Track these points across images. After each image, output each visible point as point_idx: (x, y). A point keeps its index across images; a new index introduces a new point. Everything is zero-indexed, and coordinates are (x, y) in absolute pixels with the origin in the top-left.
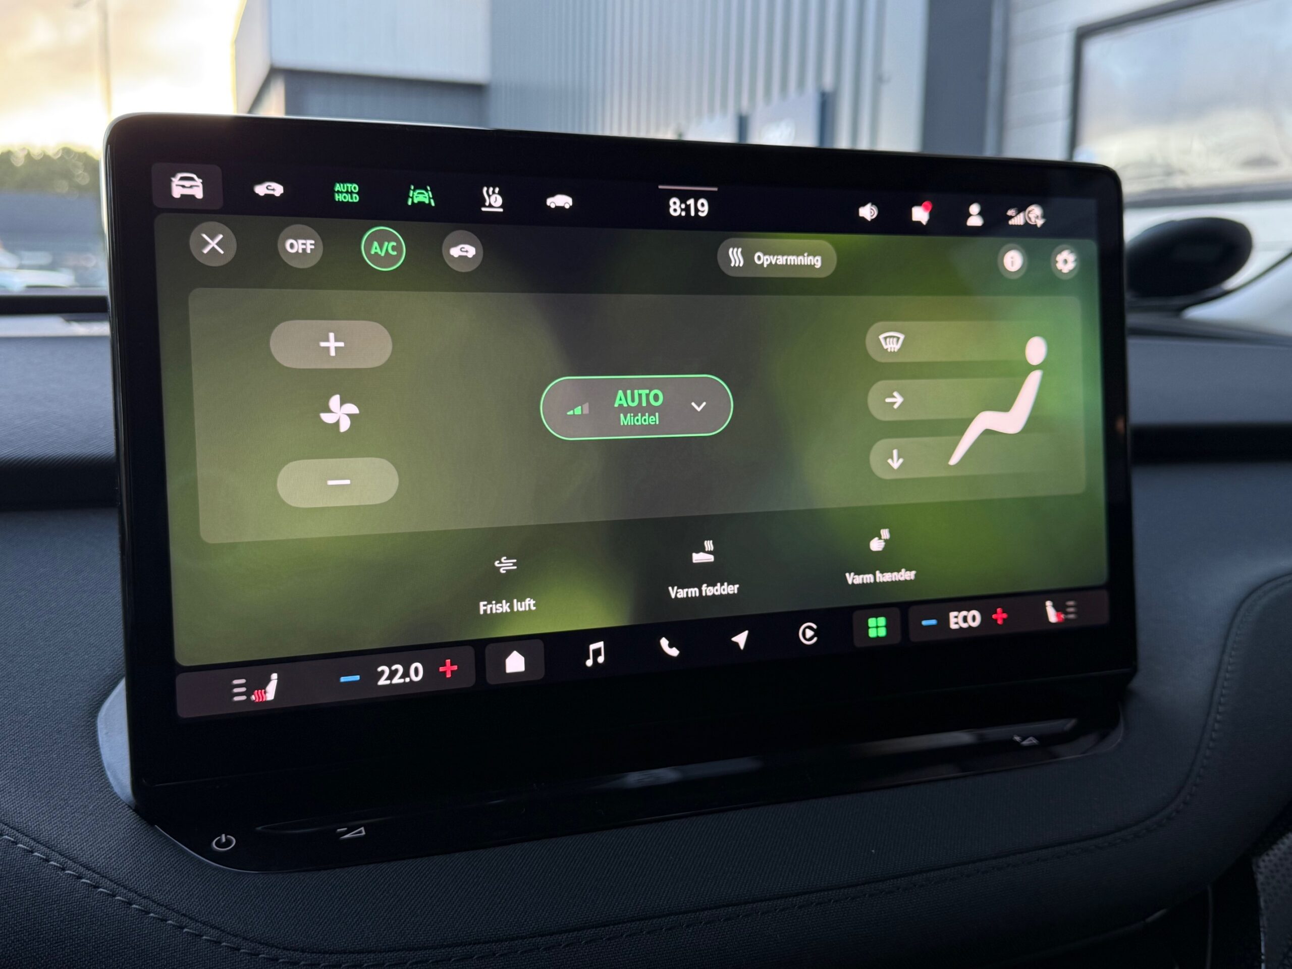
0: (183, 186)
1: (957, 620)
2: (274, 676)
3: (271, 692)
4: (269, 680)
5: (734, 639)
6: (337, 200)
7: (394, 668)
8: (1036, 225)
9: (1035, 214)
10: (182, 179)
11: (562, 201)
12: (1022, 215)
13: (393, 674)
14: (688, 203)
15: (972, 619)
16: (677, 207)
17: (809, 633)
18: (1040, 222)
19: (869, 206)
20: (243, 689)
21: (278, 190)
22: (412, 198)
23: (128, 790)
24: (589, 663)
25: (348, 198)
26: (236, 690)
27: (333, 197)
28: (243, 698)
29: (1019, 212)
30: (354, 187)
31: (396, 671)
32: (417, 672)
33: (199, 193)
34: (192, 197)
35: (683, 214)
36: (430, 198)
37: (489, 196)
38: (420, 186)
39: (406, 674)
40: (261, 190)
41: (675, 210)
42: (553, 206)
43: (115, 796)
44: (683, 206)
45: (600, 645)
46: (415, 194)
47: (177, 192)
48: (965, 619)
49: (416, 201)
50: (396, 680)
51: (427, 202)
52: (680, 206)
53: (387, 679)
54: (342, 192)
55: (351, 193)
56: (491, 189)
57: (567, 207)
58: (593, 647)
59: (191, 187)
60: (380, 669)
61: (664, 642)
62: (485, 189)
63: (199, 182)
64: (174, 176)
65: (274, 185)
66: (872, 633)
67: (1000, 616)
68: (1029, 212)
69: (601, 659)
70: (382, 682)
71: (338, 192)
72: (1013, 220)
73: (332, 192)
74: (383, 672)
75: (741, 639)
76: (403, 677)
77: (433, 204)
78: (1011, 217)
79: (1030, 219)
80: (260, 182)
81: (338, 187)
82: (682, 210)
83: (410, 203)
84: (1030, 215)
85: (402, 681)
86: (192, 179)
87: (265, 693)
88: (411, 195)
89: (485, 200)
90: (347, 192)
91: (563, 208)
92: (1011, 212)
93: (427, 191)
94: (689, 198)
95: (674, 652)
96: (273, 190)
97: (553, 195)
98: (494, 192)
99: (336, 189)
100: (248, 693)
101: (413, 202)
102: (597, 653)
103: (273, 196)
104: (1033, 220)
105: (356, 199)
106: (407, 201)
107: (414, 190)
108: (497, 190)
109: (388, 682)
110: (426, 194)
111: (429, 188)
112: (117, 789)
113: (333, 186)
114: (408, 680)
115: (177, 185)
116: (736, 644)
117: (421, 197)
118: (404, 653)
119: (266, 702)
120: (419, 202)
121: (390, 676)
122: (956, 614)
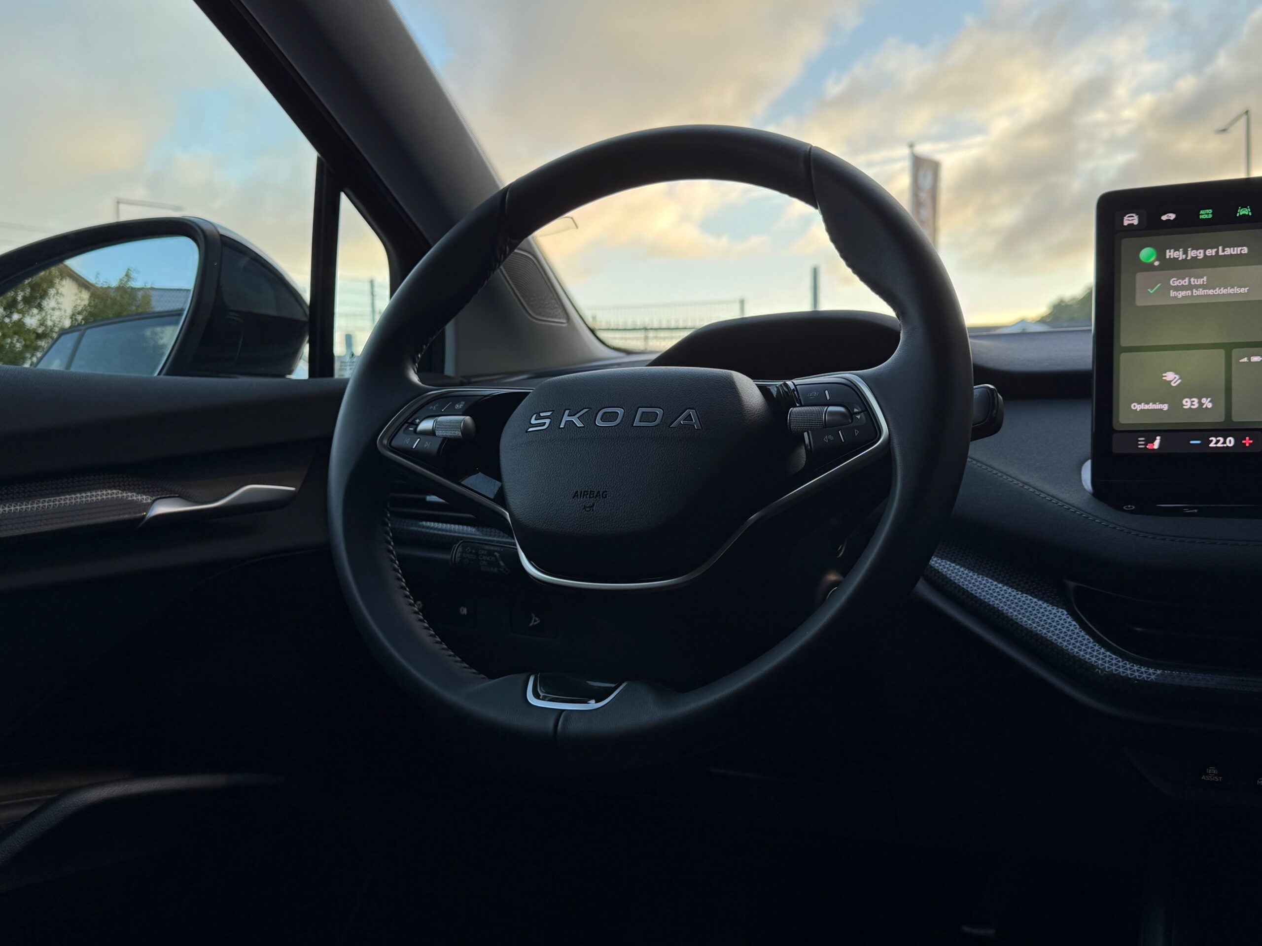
0: (1129, 220)
2: (1158, 438)
3: (1156, 444)
4: (1155, 439)
6: (1201, 218)
7: (1218, 439)
10: (1128, 216)
13: (1218, 442)
20: (1143, 443)
21: (1172, 216)
22: (1239, 213)
23: (1091, 488)
25: (1206, 217)
26: (1140, 443)
27: (1199, 217)
28: (1143, 446)
30: (1210, 211)
31: (1220, 440)
32: (1230, 442)
33: (1136, 222)
34: (1132, 224)
36: (1249, 212)
38: (1244, 207)
39: (1224, 443)
40: (1164, 218)
43: (1085, 490)
46: (1241, 211)
47: (1126, 223)
49: (1241, 214)
50: (1219, 445)
51: (1247, 213)
54: (1203, 214)
55: (1208, 214)
59: (1132, 220)
60: (1211, 439)
63: (1136, 217)
64: (1125, 216)
65: (1170, 215)
70: (1212, 445)
71: (1202, 214)
73: (1199, 215)
74: (1212, 441)
76: (1223, 443)
77: (1250, 214)
80: (1164, 214)
81: (1202, 212)
83: (1238, 215)
85: (1222, 445)
86: (1133, 216)
87: (1153, 445)
88: (1239, 211)
90: (1206, 214)
93: (1248, 209)
96: (1170, 217)
99: (1200, 213)
100: (1146, 445)
101: (1240, 215)
103: (1169, 220)
105: (1210, 216)
106: (1237, 214)
107: (1241, 209)
109: (1215, 445)
111: (1249, 207)
112: (1086, 487)
113: (1200, 212)
114: (1225, 445)
115: (1126, 220)
117: (1244, 211)
118: (1224, 432)
119: (1154, 449)
120: (1243, 214)
121: (1216, 442)
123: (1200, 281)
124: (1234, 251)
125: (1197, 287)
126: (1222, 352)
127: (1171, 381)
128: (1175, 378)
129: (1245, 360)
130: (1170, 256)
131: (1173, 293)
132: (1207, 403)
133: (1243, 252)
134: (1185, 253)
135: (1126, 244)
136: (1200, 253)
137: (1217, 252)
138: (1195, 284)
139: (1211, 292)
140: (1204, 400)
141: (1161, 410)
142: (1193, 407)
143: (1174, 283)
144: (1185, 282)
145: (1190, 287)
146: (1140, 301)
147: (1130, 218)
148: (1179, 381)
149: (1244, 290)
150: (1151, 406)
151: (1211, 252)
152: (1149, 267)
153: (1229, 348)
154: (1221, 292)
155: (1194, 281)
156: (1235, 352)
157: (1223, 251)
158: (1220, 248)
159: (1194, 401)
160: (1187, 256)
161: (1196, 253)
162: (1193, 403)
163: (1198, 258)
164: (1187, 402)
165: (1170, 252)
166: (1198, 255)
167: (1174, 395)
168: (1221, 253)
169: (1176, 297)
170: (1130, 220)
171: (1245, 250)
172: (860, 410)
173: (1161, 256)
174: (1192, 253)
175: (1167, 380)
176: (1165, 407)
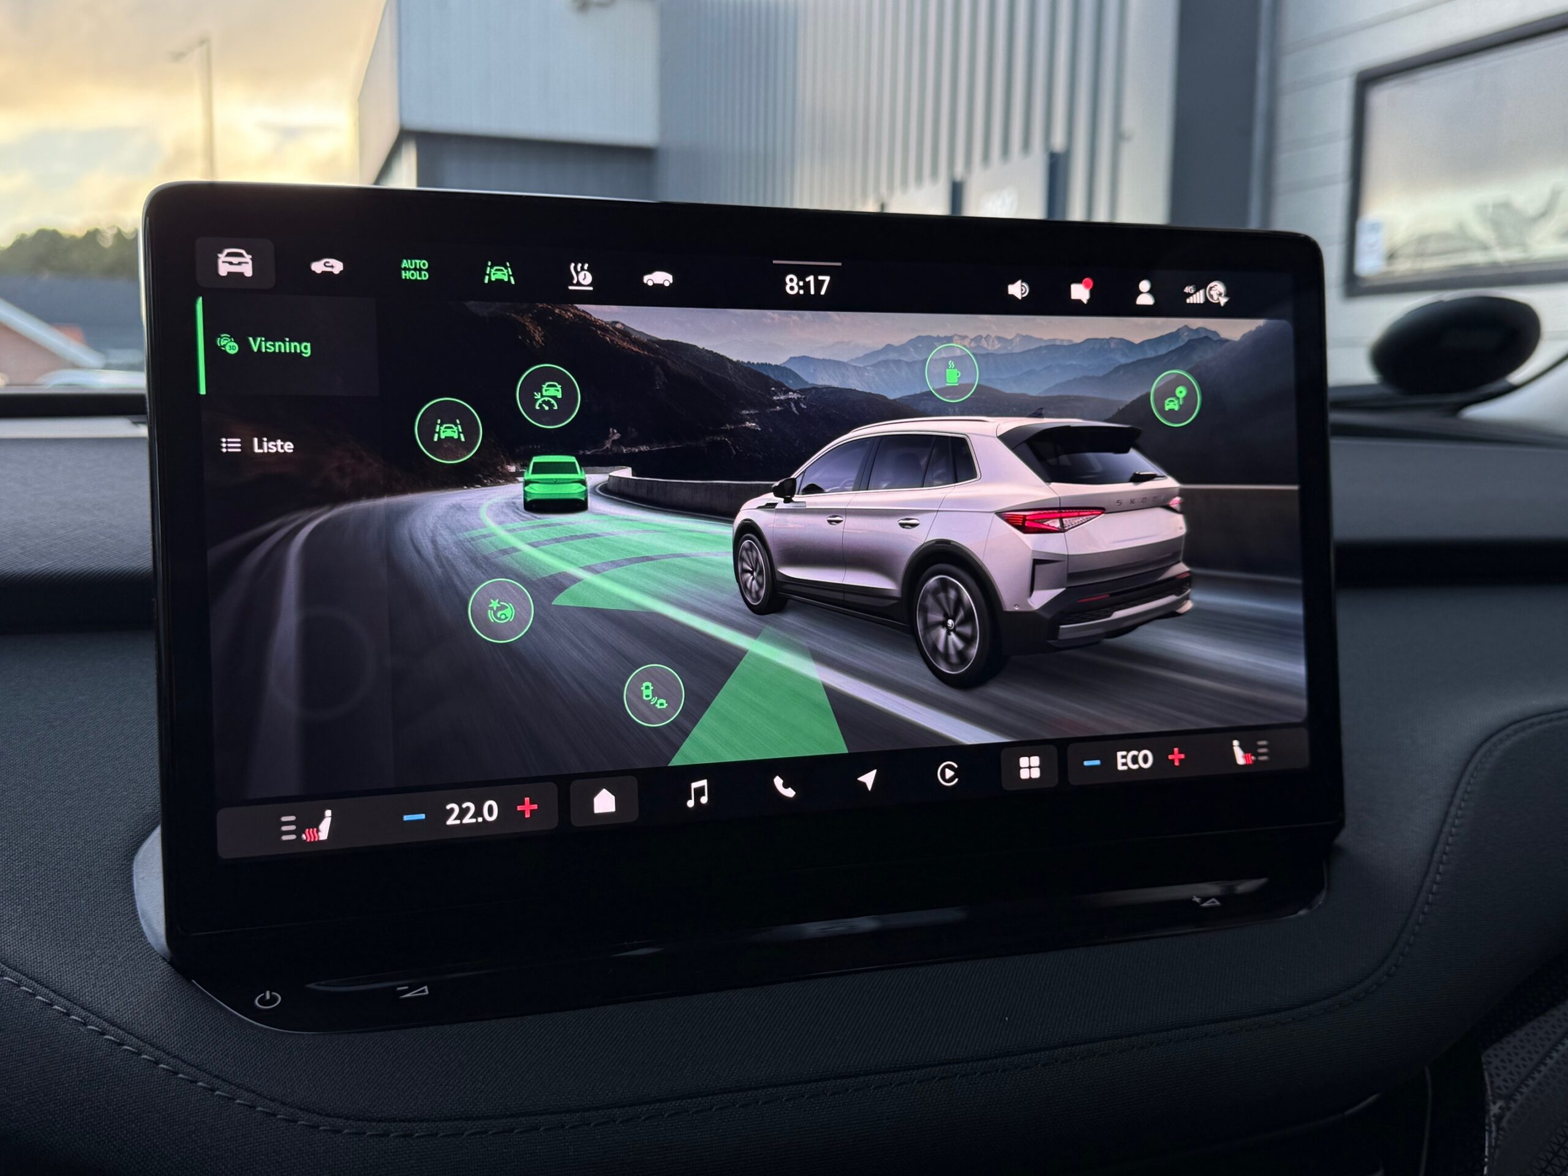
0: (231, 263)
1: (1124, 761)
2: (328, 813)
3: (324, 830)
4: (322, 817)
5: (861, 779)
6: (404, 278)
7: (464, 806)
8: (1219, 303)
9: (1217, 291)
10: (229, 255)
11: (661, 278)
12: (1202, 292)
13: (463, 813)
14: (807, 280)
15: (1144, 759)
16: (794, 284)
17: (949, 773)
18: (1223, 301)
19: (1019, 283)
20: (293, 828)
21: (337, 267)
22: (489, 275)
23: (163, 940)
24: (691, 804)
25: (417, 276)
26: (284, 828)
27: (400, 275)
28: (293, 837)
29: (1197, 290)
30: (423, 264)
31: (468, 809)
32: (491, 810)
33: (248, 270)
34: (242, 274)
35: (802, 292)
36: (509, 276)
37: (577, 273)
38: (499, 262)
39: (478, 813)
40: (318, 267)
41: (792, 288)
42: (650, 284)
43: (149, 947)
44: (801, 283)
45: (704, 783)
46: (493, 271)
47: (223, 270)
48: (1135, 760)
49: (493, 278)
50: (467, 820)
51: (506, 279)
52: (798, 284)
53: (456, 819)
54: (409, 269)
55: (420, 270)
56: (580, 265)
57: (667, 284)
58: (695, 785)
59: (240, 264)
60: (448, 807)
61: (778, 782)
62: (573, 265)
63: (248, 258)
64: (221, 252)
65: (332, 261)
66: (1024, 774)
67: (1176, 757)
68: (1211, 289)
69: (704, 800)
70: (451, 821)
71: (405, 269)
72: (1191, 298)
73: (400, 269)
74: (452, 810)
75: (868, 779)
76: (474, 816)
77: (513, 282)
78: (1189, 295)
79: (1212, 296)
80: (318, 259)
81: (405, 264)
82: (800, 288)
83: (486, 281)
84: (1212, 292)
85: (474, 820)
86: (240, 255)
87: (318, 831)
88: (488, 272)
89: (572, 278)
90: (415, 269)
91: (662, 285)
92: (1188, 290)
93: (506, 267)
94: (809, 275)
95: (790, 793)
96: (332, 267)
97: (650, 272)
98: (582, 269)
99: (403, 266)
100: (298, 832)
101: (490, 280)
102: (700, 792)
103: (330, 273)
104: (1215, 297)
105: (425, 276)
106: (483, 279)
107: (491, 267)
108: (586, 266)
109: (458, 822)
110: (505, 271)
111: (508, 264)
112: (151, 940)
113: (401, 262)
114: (480, 820)
115: (223, 262)
116: (864, 784)
117: (499, 274)
118: (475, 791)
119: (320, 841)
120: (497, 280)
121: (460, 815)
122: (1124, 753)
147: (235, 260)
170: (234, 262)
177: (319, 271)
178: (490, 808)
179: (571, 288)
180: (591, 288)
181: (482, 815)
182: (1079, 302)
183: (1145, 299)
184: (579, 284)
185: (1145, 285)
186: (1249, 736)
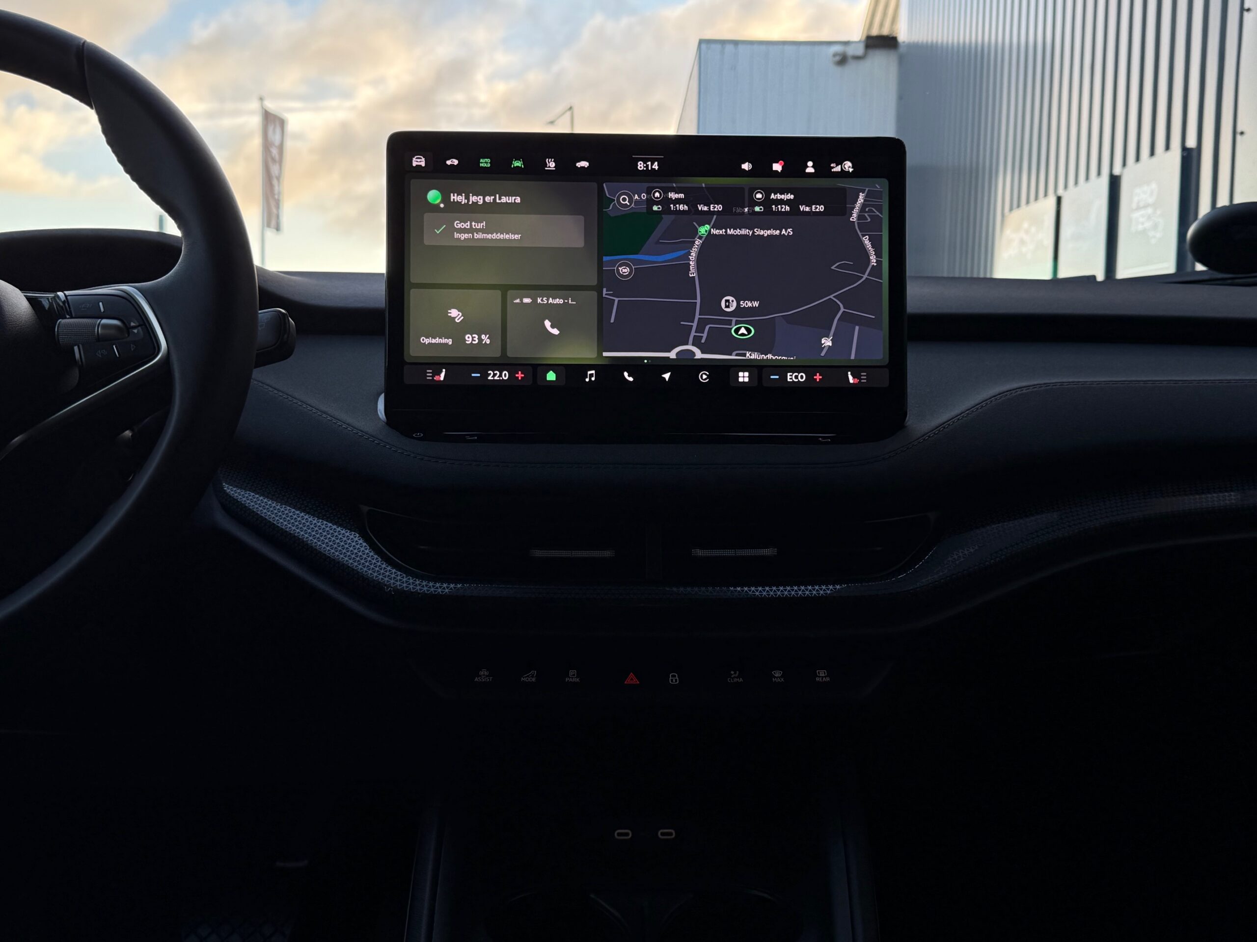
0: (417, 161)
1: (791, 377)
2: (444, 370)
3: (442, 377)
4: (441, 371)
5: (663, 376)
6: (481, 166)
7: (495, 372)
8: (849, 171)
9: (848, 166)
10: (417, 158)
11: (584, 164)
12: (840, 166)
13: (495, 375)
14: (648, 163)
15: (802, 377)
16: (642, 166)
17: (705, 377)
18: (851, 170)
19: (747, 163)
20: (431, 375)
21: (456, 162)
22: (514, 164)
23: (384, 417)
24: (587, 380)
25: (486, 165)
26: (428, 374)
27: (479, 165)
28: (431, 378)
29: (837, 165)
30: (488, 160)
31: (496, 374)
32: (505, 375)
33: (423, 164)
34: (421, 166)
35: (645, 169)
36: (522, 164)
37: (549, 162)
38: (517, 159)
39: (500, 376)
40: (449, 162)
41: (641, 167)
42: (579, 166)
43: (380, 419)
44: (645, 165)
45: (593, 372)
47: (414, 164)
48: (796, 377)
49: (515, 166)
50: (496, 378)
51: (520, 165)
52: (643, 165)
53: (492, 377)
54: (483, 163)
55: (487, 163)
56: (550, 160)
57: (586, 166)
58: (589, 372)
59: (420, 162)
60: (489, 372)
61: (626, 374)
62: (547, 160)
63: (423, 159)
64: (414, 157)
65: (454, 160)
66: (741, 380)
67: (817, 377)
68: (845, 164)
69: (593, 379)
70: (490, 378)
71: (482, 163)
72: (834, 169)
73: (479, 163)
74: (490, 374)
75: (667, 376)
77: (523, 167)
78: (833, 167)
79: (845, 168)
80: (449, 159)
81: (481, 161)
82: (644, 167)
83: (512, 166)
84: (845, 166)
85: (499, 378)
86: (421, 158)
87: (440, 377)
89: (547, 165)
90: (485, 163)
91: (584, 167)
92: (832, 165)
93: (521, 161)
94: (648, 161)
95: (631, 379)
96: (454, 162)
97: (579, 162)
98: (551, 161)
100: (433, 376)
102: (591, 375)
103: (453, 165)
104: (847, 168)
105: (489, 165)
107: (515, 161)
108: (553, 160)
109: (492, 378)
110: (520, 163)
111: (521, 160)
112: (380, 416)
115: (415, 161)
116: (664, 378)
117: (517, 164)
118: (500, 367)
119: (441, 381)
120: (517, 166)
121: (493, 376)
122: (791, 374)
123: (480, 226)
124: (509, 200)
125: (478, 231)
126: (498, 294)
127: (456, 317)
128: (459, 315)
129: (518, 301)
130: (454, 199)
131: (456, 235)
132: (486, 339)
133: (516, 201)
134: (467, 198)
135: (415, 184)
136: (480, 199)
137: (495, 199)
138: (476, 228)
139: (489, 236)
140: (483, 337)
141: (447, 344)
142: (474, 342)
143: (458, 226)
144: (467, 225)
145: (471, 230)
146: (427, 241)
147: (419, 160)
148: (462, 318)
149: (517, 237)
150: (437, 341)
151: (489, 199)
152: (435, 208)
153: (505, 289)
154: (498, 236)
155: (475, 225)
156: (510, 293)
157: (500, 199)
158: (497, 196)
159: (475, 337)
160: (468, 201)
161: (476, 199)
162: (474, 339)
163: (479, 203)
164: (469, 337)
165: (454, 196)
166: (479, 200)
167: (458, 331)
168: (498, 201)
169: (459, 239)
170: (419, 161)
171: (518, 200)
172: (137, 324)
173: (445, 198)
174: (473, 199)
175: (452, 316)
176: (450, 341)
177: (449, 164)
178: (505, 374)
179: (546, 169)
180: (554, 169)
181: (502, 377)
182: (777, 171)
183: (810, 170)
184: (549, 167)
185: (810, 164)
186: (856, 370)
